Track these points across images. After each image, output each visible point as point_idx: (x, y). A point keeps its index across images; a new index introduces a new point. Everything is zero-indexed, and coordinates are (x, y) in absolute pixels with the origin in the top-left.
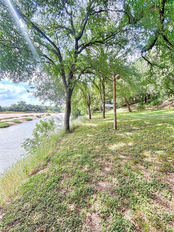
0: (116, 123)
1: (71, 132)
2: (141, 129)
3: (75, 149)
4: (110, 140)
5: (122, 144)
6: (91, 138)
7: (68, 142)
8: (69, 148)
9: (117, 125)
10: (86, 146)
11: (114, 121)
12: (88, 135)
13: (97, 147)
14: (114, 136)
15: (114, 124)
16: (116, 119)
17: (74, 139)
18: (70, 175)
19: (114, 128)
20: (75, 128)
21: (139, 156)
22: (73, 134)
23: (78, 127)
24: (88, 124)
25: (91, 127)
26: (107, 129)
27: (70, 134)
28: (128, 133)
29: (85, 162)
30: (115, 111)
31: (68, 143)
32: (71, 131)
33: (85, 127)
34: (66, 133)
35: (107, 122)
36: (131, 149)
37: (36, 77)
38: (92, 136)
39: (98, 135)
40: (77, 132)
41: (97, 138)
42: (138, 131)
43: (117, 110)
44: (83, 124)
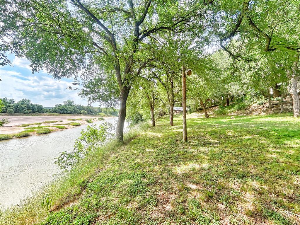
0: (186, 134)
1: (125, 144)
2: (220, 143)
3: (124, 171)
4: (176, 157)
5: (192, 165)
6: (150, 154)
7: (117, 159)
8: (117, 168)
9: (188, 137)
10: (141, 166)
11: (182, 130)
12: (148, 150)
13: (157, 168)
14: (183, 152)
15: (184, 135)
16: (186, 127)
17: (127, 154)
18: (109, 214)
19: (184, 140)
20: (131, 139)
21: (214, 186)
22: (127, 147)
23: (135, 137)
24: (150, 133)
25: (154, 138)
26: (174, 141)
27: (122, 148)
28: (202, 149)
29: (135, 191)
30: (185, 117)
31: (117, 161)
32: (125, 142)
33: (146, 137)
35: (175, 131)
36: (204, 173)
37: (84, 70)
38: (153, 150)
39: (161, 150)
40: (133, 144)
41: (158, 155)
42: (216, 145)
43: (187, 115)
44: (143, 133)
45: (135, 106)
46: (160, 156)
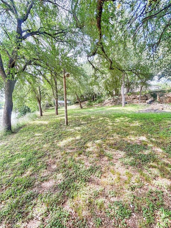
0: (67, 119)
1: (13, 133)
2: (88, 123)
3: (16, 153)
4: (60, 136)
5: (70, 139)
6: (40, 137)
7: (7, 146)
8: (8, 153)
9: (68, 121)
10: (32, 147)
11: (65, 118)
12: (36, 134)
13: (45, 146)
14: (64, 132)
15: (65, 121)
16: (67, 115)
17: (18, 141)
18: (4, 187)
19: (65, 124)
20: (20, 128)
21: (83, 148)
22: (16, 135)
23: (24, 126)
24: (38, 122)
25: (42, 125)
26: (58, 125)
27: (11, 136)
28: (77, 128)
29: (28, 165)
30: (66, 108)
31: (7, 147)
32: (14, 131)
33: (34, 125)
34: (6, 135)
35: (59, 118)
36: (77, 142)
38: (41, 134)
39: (48, 133)
40: (23, 131)
41: (46, 137)
42: (85, 125)
44: (32, 122)
45: (22, 99)
46: (47, 137)
